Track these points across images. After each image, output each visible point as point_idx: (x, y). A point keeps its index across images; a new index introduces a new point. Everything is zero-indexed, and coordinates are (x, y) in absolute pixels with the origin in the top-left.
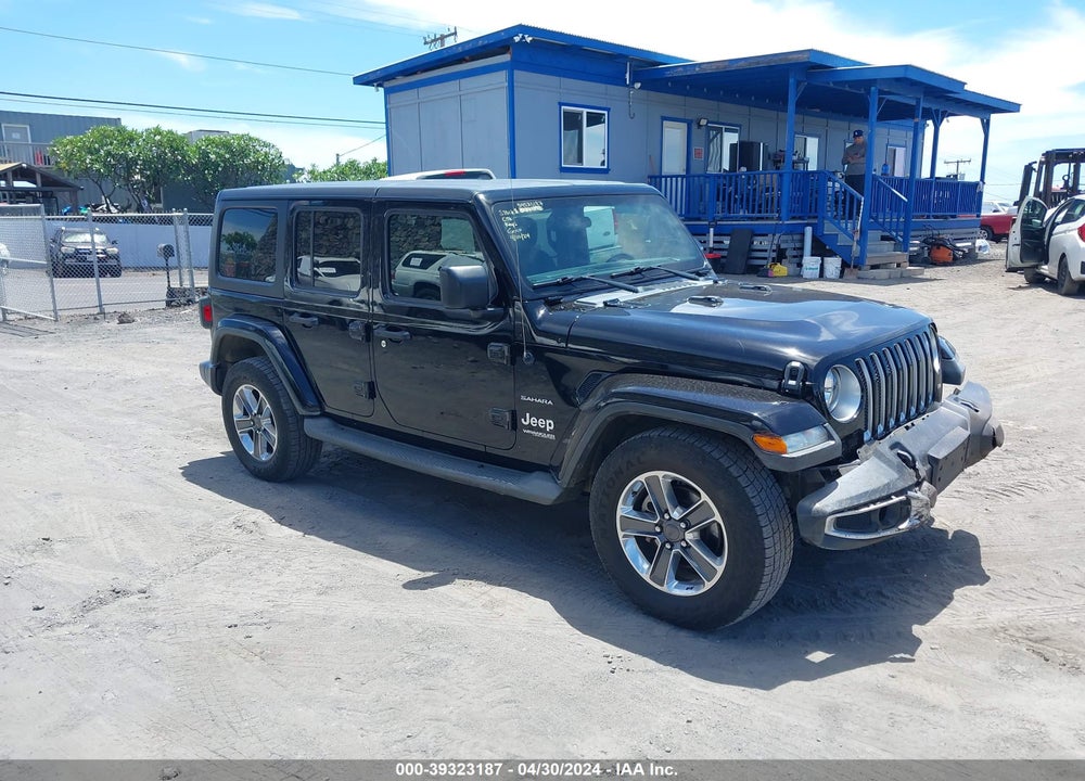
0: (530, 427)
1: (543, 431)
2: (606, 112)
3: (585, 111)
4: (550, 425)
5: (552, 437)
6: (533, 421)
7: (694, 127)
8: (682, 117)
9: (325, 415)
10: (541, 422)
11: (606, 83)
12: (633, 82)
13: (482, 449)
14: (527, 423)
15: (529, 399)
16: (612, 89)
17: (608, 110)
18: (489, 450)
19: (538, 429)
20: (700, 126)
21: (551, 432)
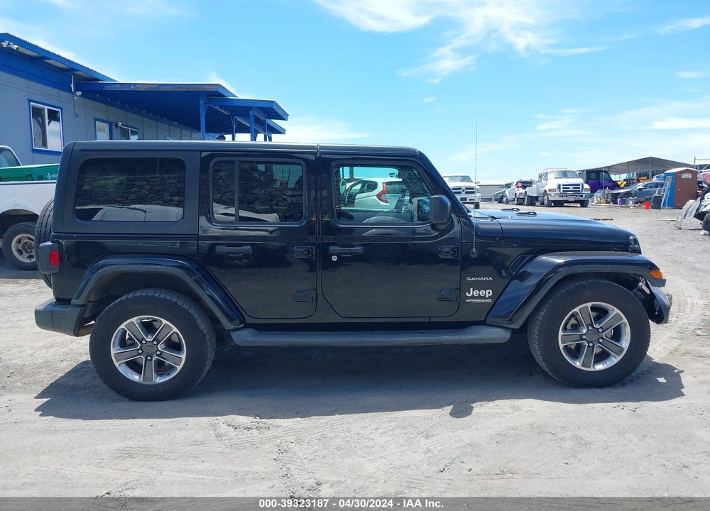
0: (473, 297)
1: (484, 298)
2: (60, 110)
3: (46, 108)
4: (489, 293)
5: (490, 301)
6: (476, 293)
7: (114, 127)
8: (106, 119)
9: (247, 326)
10: (482, 293)
11: (58, 89)
12: (76, 90)
13: (428, 320)
14: (471, 294)
15: (473, 279)
16: (64, 94)
17: (61, 109)
18: (432, 320)
19: (479, 297)
20: (117, 126)
21: (489, 297)
